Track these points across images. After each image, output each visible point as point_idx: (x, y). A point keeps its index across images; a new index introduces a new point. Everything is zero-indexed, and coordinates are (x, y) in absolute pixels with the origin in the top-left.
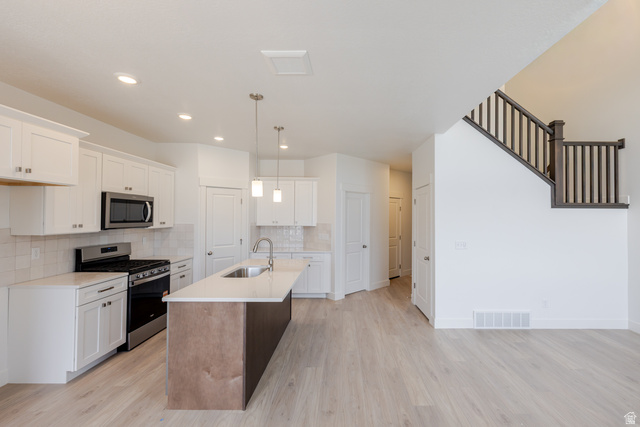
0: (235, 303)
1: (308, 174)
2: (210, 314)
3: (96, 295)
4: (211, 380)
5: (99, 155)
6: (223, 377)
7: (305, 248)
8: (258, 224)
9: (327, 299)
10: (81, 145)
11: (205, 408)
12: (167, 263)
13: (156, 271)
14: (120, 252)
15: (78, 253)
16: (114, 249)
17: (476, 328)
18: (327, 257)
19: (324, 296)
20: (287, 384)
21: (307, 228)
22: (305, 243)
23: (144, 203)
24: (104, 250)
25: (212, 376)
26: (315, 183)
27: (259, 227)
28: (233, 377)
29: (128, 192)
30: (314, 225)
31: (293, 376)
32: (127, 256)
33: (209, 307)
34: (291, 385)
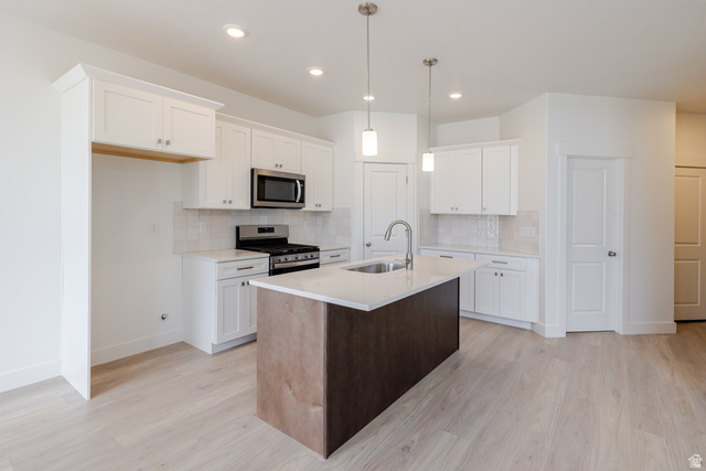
0: (315, 301)
1: (505, 135)
2: (291, 310)
3: (234, 272)
4: (293, 399)
5: (247, 130)
6: (303, 400)
7: (500, 248)
8: (433, 212)
9: (533, 333)
10: (218, 117)
12: (316, 249)
13: (300, 256)
14: (276, 234)
15: (237, 230)
16: (271, 230)
18: (532, 265)
19: (529, 327)
20: (401, 445)
21: (503, 218)
22: (501, 241)
23: (294, 181)
24: (261, 230)
25: (293, 395)
26: (515, 149)
27: (437, 215)
29: (278, 169)
30: (514, 213)
31: (416, 437)
32: (286, 239)
33: (290, 301)
34: (406, 449)
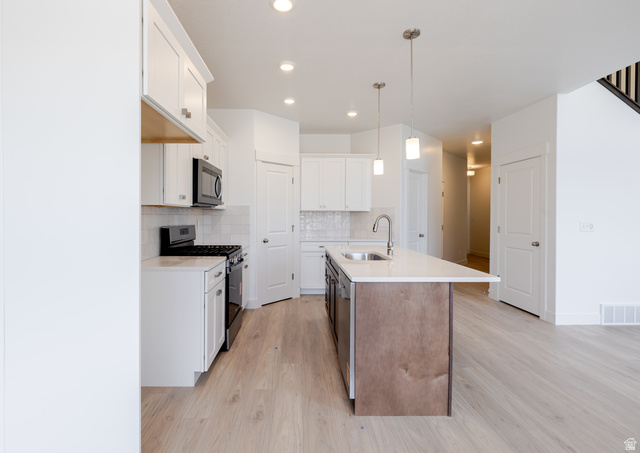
0: (438, 284)
1: (355, 150)
2: (407, 298)
3: (214, 281)
4: (409, 379)
6: (423, 376)
7: (352, 237)
8: (303, 209)
11: (402, 414)
14: (190, 235)
15: (164, 233)
16: (187, 230)
17: (603, 324)
24: (182, 232)
25: (411, 375)
28: (437, 375)
30: (369, 210)
31: (458, 377)
32: (192, 241)
33: (406, 289)
34: (469, 387)
